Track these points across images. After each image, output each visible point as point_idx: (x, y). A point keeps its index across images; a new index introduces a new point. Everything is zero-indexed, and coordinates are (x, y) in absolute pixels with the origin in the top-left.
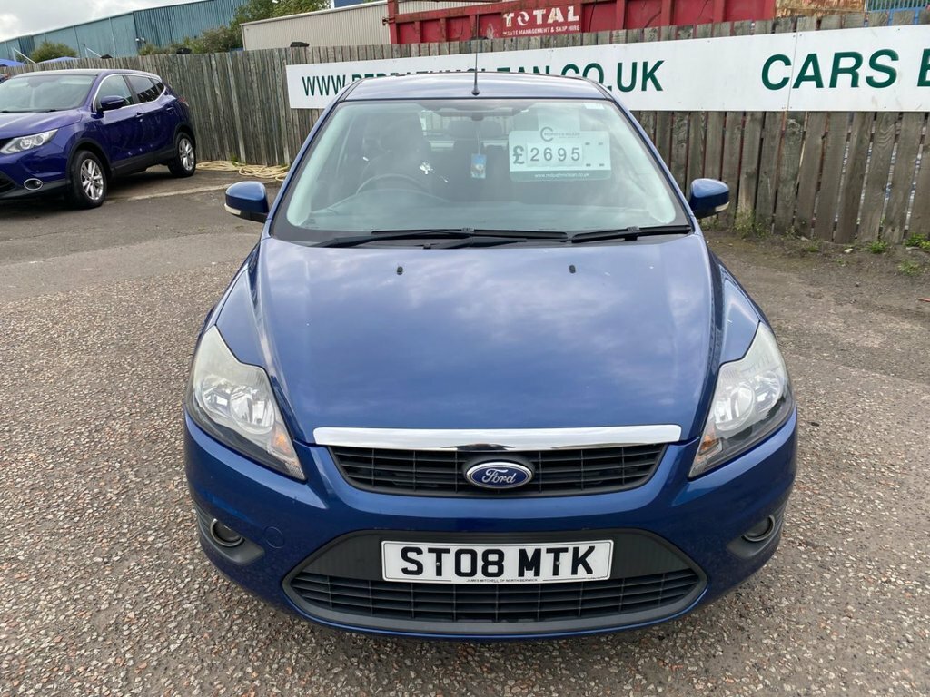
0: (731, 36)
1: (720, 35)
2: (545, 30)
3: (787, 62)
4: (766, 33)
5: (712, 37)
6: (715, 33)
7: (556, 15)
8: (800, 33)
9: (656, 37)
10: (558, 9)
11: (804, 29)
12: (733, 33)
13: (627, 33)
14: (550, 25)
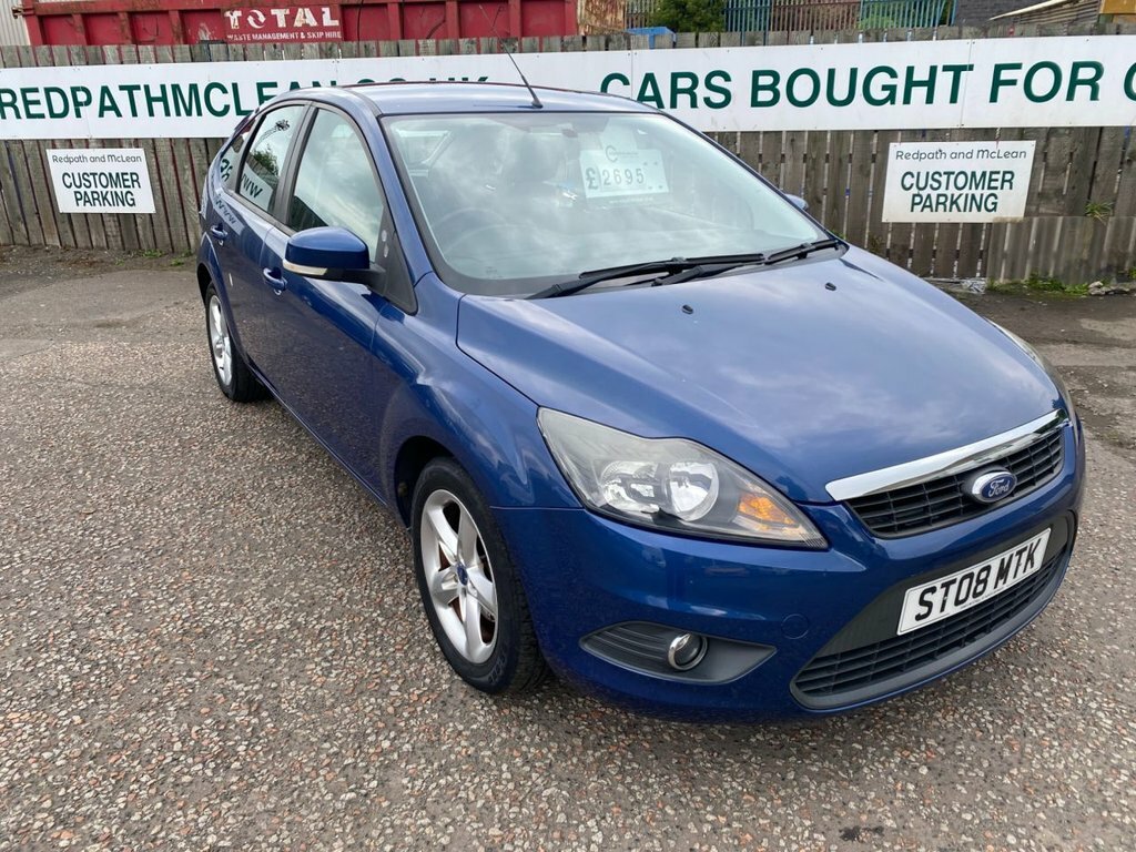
0: (562, 51)
1: (550, 50)
2: (292, 36)
3: (626, 82)
4: (599, 50)
5: (541, 51)
6: (544, 48)
7: (305, 17)
8: (634, 51)
9: (475, 49)
10: (307, 10)
11: (638, 47)
12: (564, 49)
13: (437, 43)
14: (298, 30)
